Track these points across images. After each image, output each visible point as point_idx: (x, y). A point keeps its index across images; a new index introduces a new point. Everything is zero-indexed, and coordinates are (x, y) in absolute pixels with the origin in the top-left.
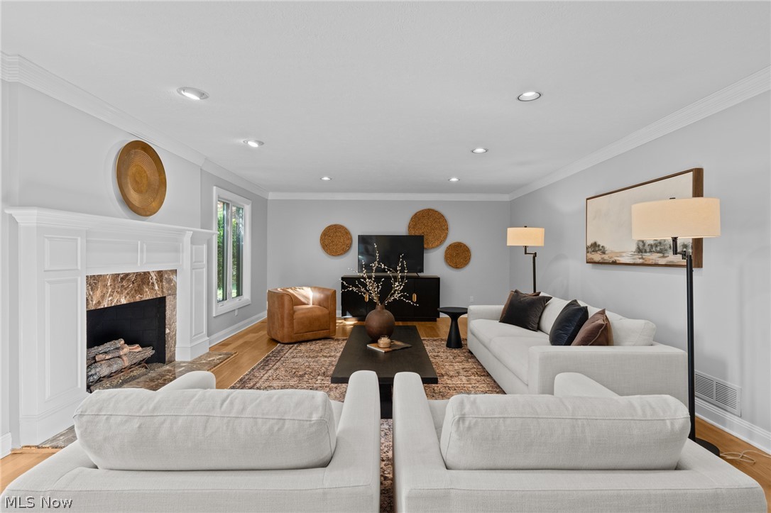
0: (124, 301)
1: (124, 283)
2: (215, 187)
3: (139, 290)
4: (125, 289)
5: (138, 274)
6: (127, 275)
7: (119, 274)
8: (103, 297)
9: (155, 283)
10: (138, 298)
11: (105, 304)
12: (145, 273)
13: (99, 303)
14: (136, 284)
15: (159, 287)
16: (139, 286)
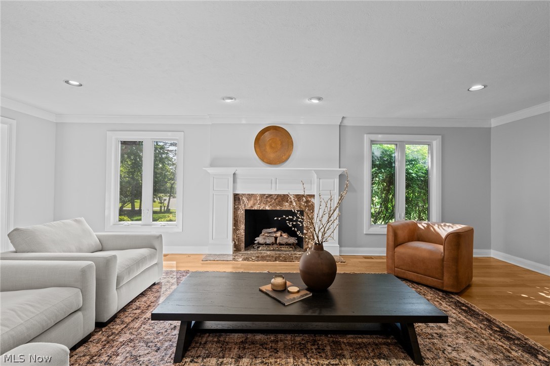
0: (267, 208)
1: (268, 199)
2: (365, 135)
3: (280, 204)
4: (269, 202)
5: (278, 196)
6: (271, 195)
7: (265, 195)
8: (254, 204)
9: (293, 201)
10: (278, 208)
11: (256, 208)
12: (284, 195)
13: (252, 207)
14: (277, 200)
15: (296, 204)
16: (279, 202)
